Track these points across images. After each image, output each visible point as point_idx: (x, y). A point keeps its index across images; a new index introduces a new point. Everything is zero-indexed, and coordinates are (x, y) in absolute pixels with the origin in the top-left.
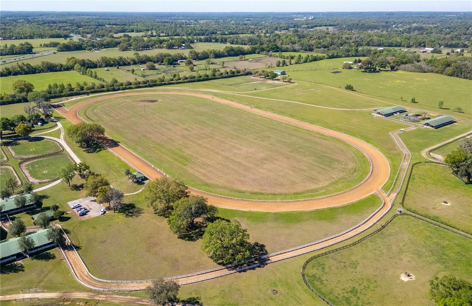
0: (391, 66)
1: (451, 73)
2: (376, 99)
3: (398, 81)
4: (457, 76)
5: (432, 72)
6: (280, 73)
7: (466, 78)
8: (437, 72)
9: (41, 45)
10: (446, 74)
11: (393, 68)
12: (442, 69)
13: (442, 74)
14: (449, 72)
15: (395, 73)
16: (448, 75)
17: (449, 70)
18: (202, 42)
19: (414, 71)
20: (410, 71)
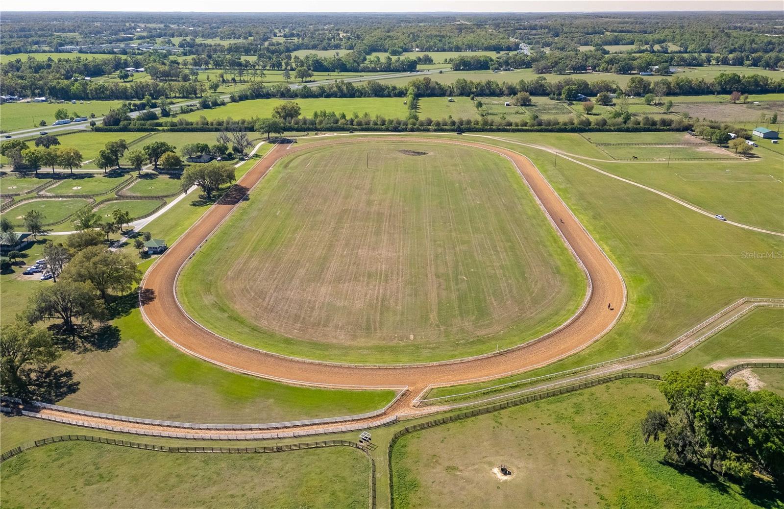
6: (762, 135)
9: (446, 60)
18: (728, 64)
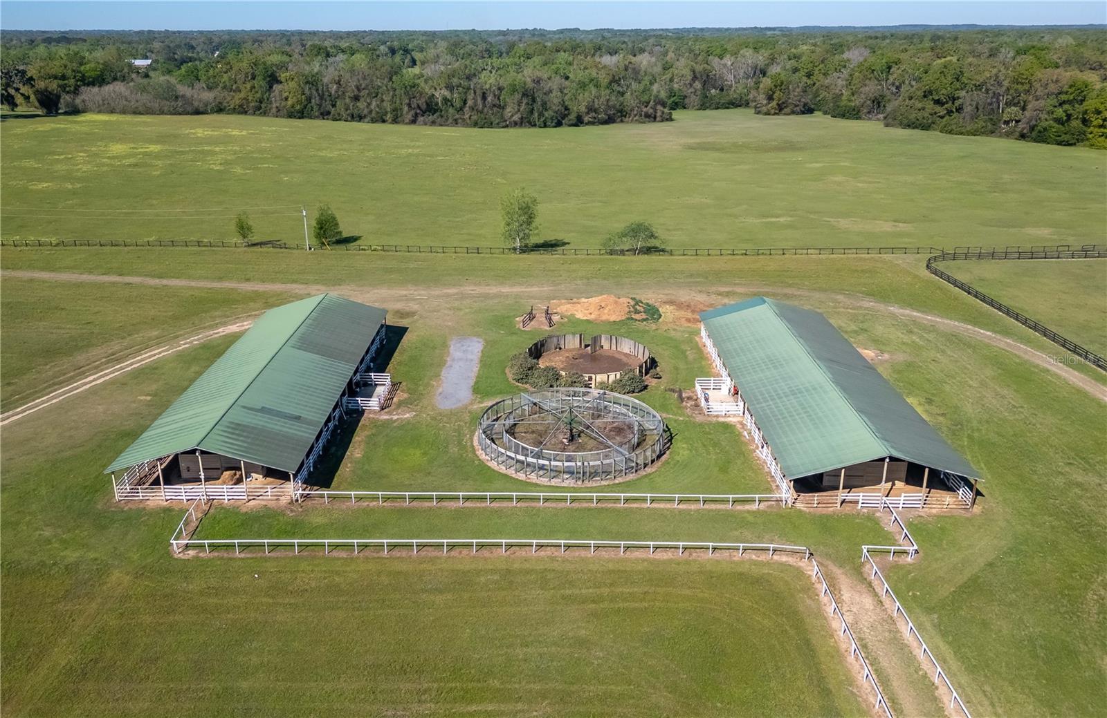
0: (37, 92)
1: (298, 107)
2: (49, 267)
3: (118, 148)
4: (325, 115)
5: (220, 110)
7: (360, 118)
8: (242, 110)
10: (278, 113)
11: (49, 104)
12: (259, 95)
13: (265, 114)
14: (290, 102)
15: (76, 122)
16: (291, 115)
17: (288, 90)
19: (149, 111)
20: (136, 112)
